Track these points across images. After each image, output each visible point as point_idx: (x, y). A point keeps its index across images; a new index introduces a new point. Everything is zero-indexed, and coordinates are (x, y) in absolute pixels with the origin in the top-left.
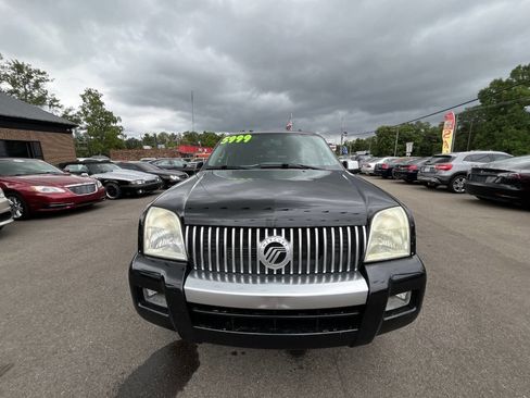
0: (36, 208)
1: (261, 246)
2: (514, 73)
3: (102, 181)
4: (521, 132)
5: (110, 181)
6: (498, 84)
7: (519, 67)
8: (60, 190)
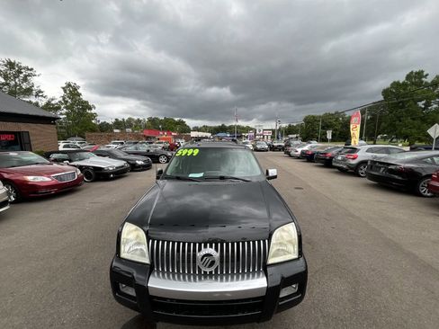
0: (26, 194)
1: (199, 255)
2: (408, 77)
3: (81, 168)
4: (416, 122)
5: (87, 167)
6: (396, 85)
7: (412, 72)
8: (47, 179)
